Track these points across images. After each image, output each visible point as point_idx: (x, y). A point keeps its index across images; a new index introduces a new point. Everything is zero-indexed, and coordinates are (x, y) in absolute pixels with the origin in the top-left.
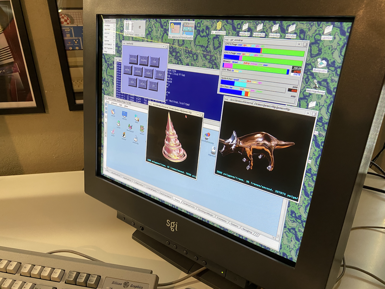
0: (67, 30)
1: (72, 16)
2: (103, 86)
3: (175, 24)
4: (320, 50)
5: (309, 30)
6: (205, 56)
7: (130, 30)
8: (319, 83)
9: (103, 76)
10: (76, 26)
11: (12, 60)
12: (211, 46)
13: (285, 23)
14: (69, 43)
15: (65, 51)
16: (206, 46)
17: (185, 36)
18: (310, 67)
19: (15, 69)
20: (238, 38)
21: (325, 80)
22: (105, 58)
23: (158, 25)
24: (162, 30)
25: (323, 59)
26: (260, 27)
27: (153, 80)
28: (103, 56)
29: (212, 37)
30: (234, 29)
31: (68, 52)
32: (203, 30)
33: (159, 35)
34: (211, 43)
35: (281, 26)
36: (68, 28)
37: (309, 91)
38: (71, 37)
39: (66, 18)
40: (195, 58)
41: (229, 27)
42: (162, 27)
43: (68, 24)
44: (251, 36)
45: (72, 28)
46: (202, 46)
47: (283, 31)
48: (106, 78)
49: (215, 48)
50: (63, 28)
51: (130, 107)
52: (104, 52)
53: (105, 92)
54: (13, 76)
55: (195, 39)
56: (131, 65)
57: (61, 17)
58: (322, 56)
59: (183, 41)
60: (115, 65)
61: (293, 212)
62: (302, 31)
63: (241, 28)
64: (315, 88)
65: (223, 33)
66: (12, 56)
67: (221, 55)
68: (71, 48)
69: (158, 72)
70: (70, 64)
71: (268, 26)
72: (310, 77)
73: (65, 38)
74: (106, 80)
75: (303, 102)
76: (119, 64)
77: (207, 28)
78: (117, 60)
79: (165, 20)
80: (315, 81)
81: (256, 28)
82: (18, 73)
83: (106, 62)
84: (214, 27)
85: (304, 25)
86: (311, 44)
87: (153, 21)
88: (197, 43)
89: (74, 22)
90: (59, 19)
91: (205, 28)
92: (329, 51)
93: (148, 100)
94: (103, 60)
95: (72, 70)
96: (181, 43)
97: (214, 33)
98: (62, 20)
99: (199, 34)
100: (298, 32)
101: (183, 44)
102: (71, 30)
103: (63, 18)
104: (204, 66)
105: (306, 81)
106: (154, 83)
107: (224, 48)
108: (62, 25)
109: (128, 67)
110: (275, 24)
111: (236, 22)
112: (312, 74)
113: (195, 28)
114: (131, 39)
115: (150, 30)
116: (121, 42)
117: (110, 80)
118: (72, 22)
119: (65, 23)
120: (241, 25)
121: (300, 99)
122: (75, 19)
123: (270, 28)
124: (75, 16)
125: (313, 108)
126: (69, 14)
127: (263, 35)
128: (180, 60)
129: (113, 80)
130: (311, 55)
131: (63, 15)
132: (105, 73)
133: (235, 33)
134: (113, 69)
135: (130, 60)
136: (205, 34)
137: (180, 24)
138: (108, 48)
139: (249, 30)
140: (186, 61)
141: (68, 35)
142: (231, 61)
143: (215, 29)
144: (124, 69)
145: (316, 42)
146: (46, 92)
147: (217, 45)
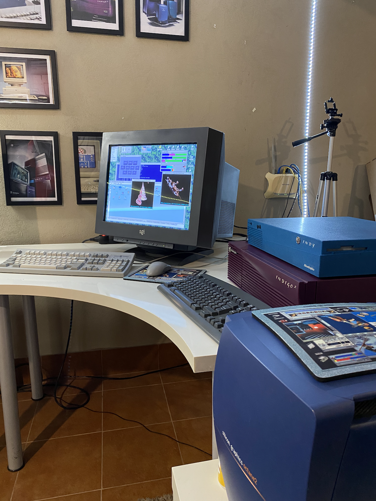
0: (81, 157)
1: (85, 150)
2: (110, 177)
3: (144, 147)
4: (191, 153)
5: (187, 147)
6: (155, 158)
7: (125, 151)
8: (191, 163)
9: (110, 172)
10: (87, 154)
11: (48, 172)
12: (157, 155)
13: (181, 145)
14: (82, 164)
15: (79, 168)
16: (155, 154)
17: (148, 151)
18: (188, 159)
19: (48, 178)
20: (166, 151)
21: (193, 162)
22: (111, 164)
23: (137, 148)
24: (139, 150)
25: (192, 156)
26: (173, 147)
27: (135, 170)
28: (110, 163)
29: (157, 151)
30: (165, 148)
31: (80, 169)
32: (154, 149)
33: (137, 152)
34: (157, 153)
35: (180, 146)
36: (82, 156)
37: (189, 166)
38: (83, 160)
39: (82, 150)
40: (152, 159)
41: (163, 147)
42: (138, 149)
43: (83, 153)
44: (171, 150)
45: (84, 156)
46: (154, 155)
47: (180, 147)
48: (112, 172)
49: (159, 155)
50: (79, 156)
51: (123, 184)
52: (111, 161)
53: (111, 179)
54: (46, 182)
55: (152, 152)
56: (124, 165)
57: (79, 150)
58: (191, 155)
59: (147, 153)
60: (117, 166)
61: (187, 211)
62: (186, 148)
63: (167, 147)
64: (191, 165)
65: (161, 149)
66: (48, 170)
67: (161, 157)
68: (82, 167)
69: (136, 166)
70: (81, 176)
71: (176, 146)
72: (189, 162)
73: (80, 161)
74: (112, 173)
75: (188, 170)
76: (119, 165)
77: (156, 148)
78: (118, 163)
79: (140, 146)
80: (190, 163)
81: (172, 147)
82: (49, 180)
83: (112, 165)
84: (158, 148)
85: (186, 145)
86: (188, 151)
87: (135, 146)
88: (152, 154)
89: (86, 153)
90: (78, 151)
91: (155, 148)
92: (193, 153)
93: (131, 179)
94: (110, 165)
95: (81, 179)
96: (146, 154)
97: (158, 150)
98: (79, 151)
99: (153, 150)
100: (184, 148)
101: (147, 155)
102: (84, 157)
103: (80, 150)
104: (155, 162)
105: (188, 163)
106: (135, 171)
107: (162, 155)
108: (79, 154)
109: (123, 166)
110: (178, 145)
111: (166, 145)
112: (189, 161)
113: (152, 148)
114: (125, 154)
115: (133, 150)
116: (120, 156)
117: (113, 173)
118: (85, 152)
119: (81, 153)
120: (167, 146)
121: (187, 169)
122: (87, 151)
123: (177, 147)
124: (87, 149)
125: (190, 172)
126: (84, 148)
127: (174, 149)
128: (146, 161)
129: (115, 173)
130: (189, 155)
131: (80, 149)
132: (111, 170)
133: (165, 149)
134: (115, 168)
135: (124, 163)
136: (155, 150)
137: (146, 147)
138: (114, 159)
139: (170, 148)
140: (148, 161)
141: (82, 160)
142: (165, 159)
143: (159, 149)
144: (121, 167)
145: (190, 150)
146: (64, 192)
147: (159, 154)
